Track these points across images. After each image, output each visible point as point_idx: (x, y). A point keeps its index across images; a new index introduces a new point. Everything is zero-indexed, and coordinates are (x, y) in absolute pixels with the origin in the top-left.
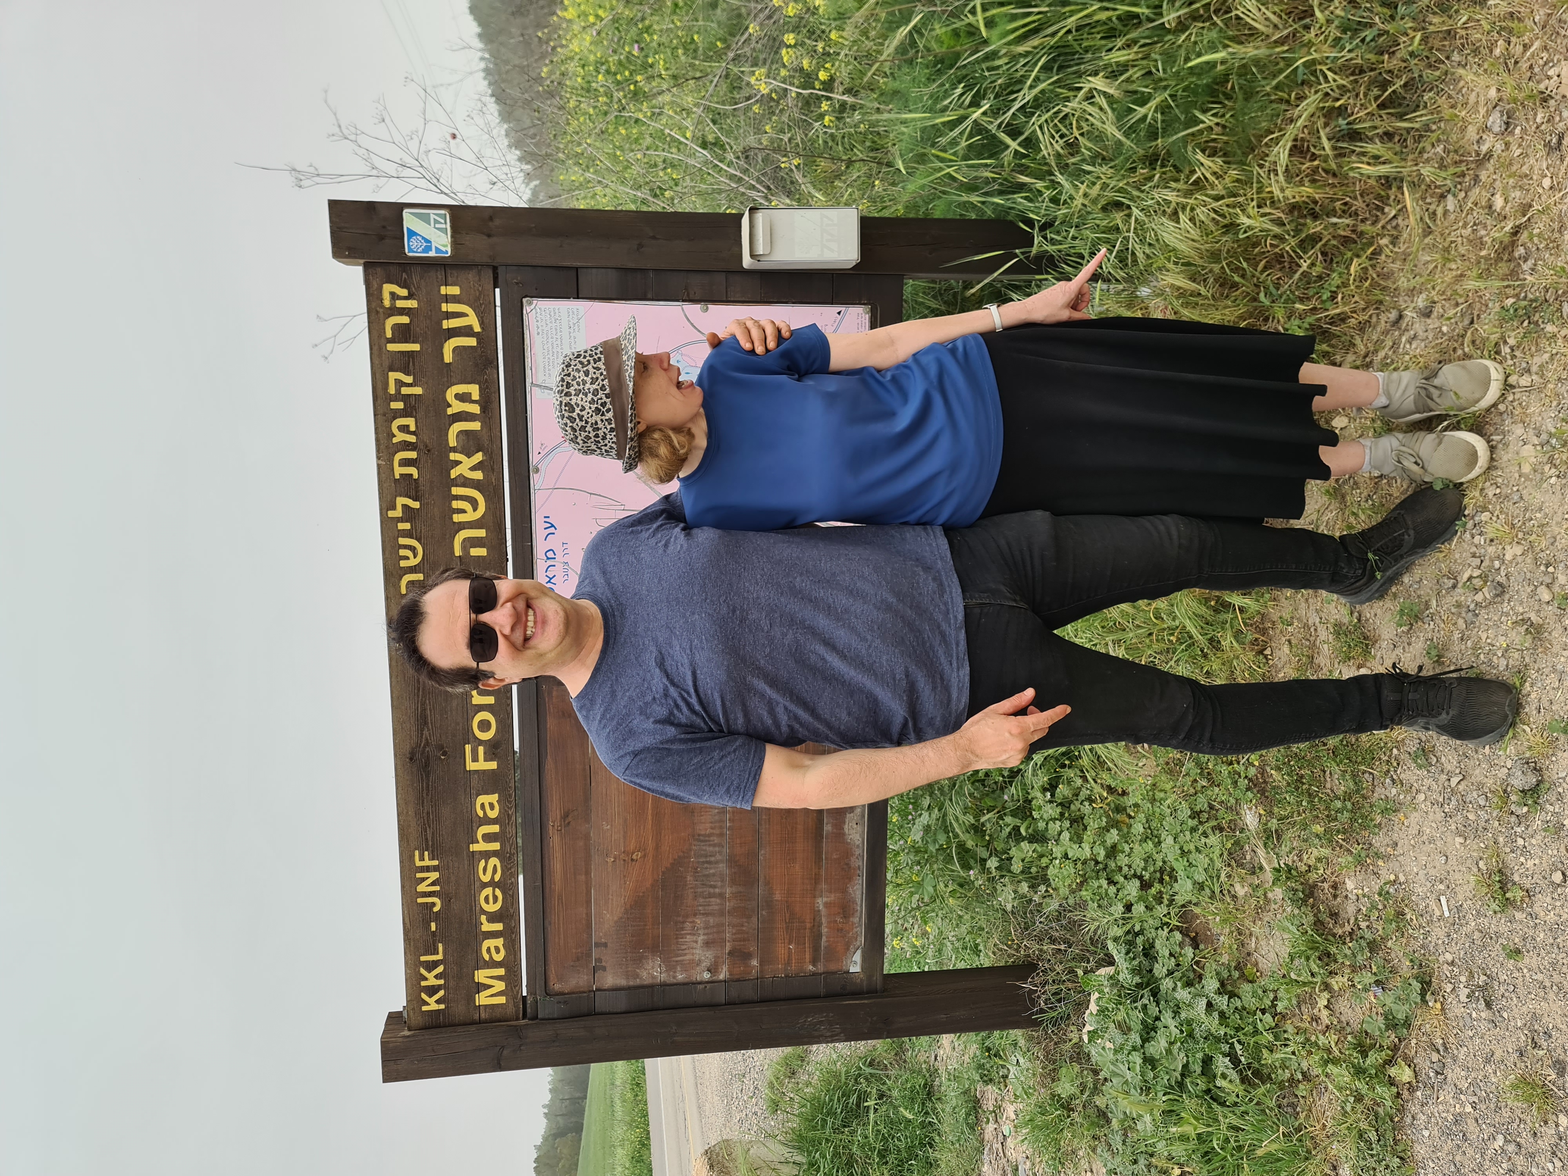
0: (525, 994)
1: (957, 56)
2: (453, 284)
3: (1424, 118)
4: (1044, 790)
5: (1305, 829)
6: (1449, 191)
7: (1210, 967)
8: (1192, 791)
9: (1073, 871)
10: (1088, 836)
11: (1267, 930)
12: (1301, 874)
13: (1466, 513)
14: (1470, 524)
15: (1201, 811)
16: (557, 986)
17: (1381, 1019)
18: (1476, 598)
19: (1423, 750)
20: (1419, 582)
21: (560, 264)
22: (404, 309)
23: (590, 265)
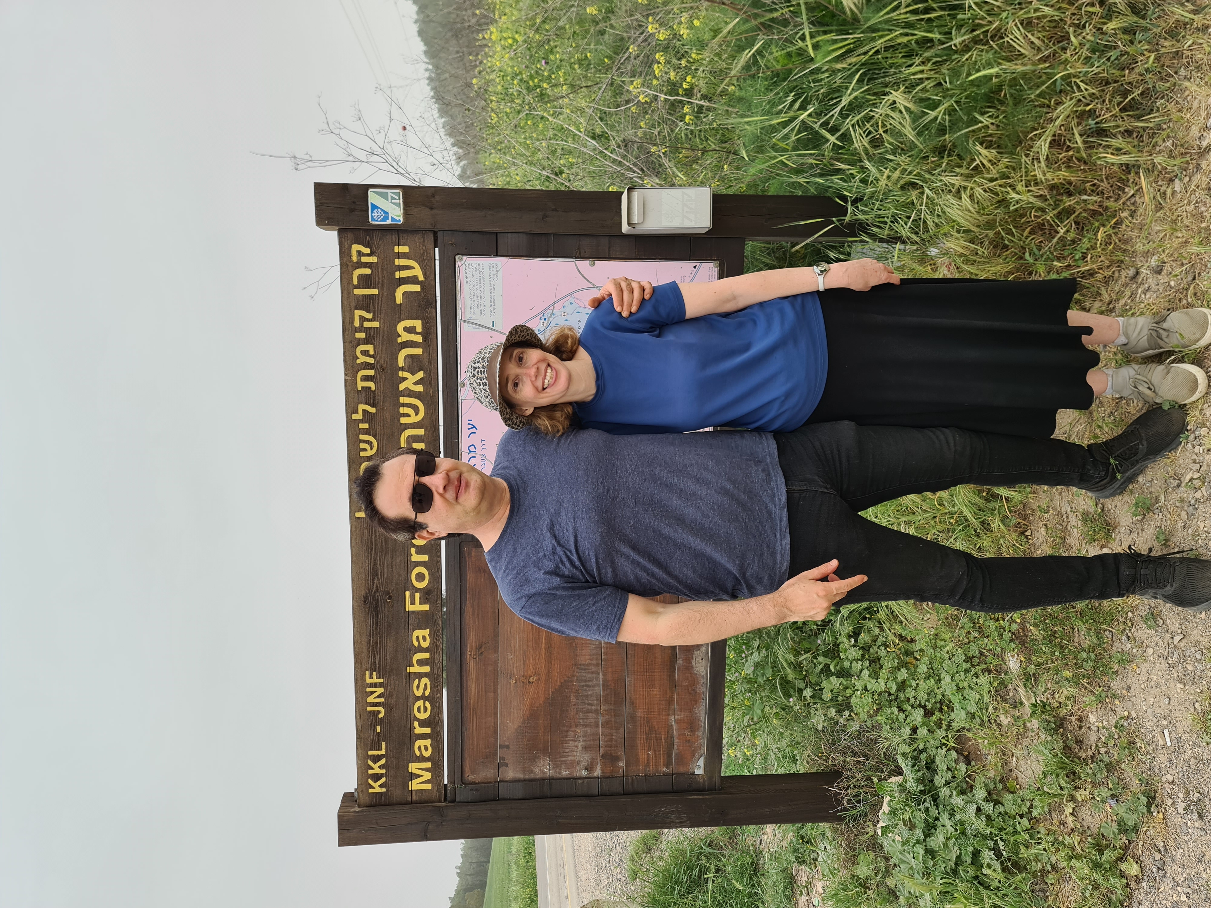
0: (446, 782)
1: (790, 71)
2: (404, 244)
3: (1157, 120)
4: (849, 637)
5: (1057, 674)
6: (1176, 176)
7: (980, 780)
8: (966, 640)
9: (871, 700)
10: (884, 673)
11: (1026, 752)
12: (1053, 709)
13: (1189, 428)
14: (1192, 437)
15: (973, 657)
16: (471, 778)
17: (1114, 825)
18: (1196, 495)
19: (1153, 614)
20: (1151, 482)
21: (484, 230)
22: (367, 263)
23: (506, 230)
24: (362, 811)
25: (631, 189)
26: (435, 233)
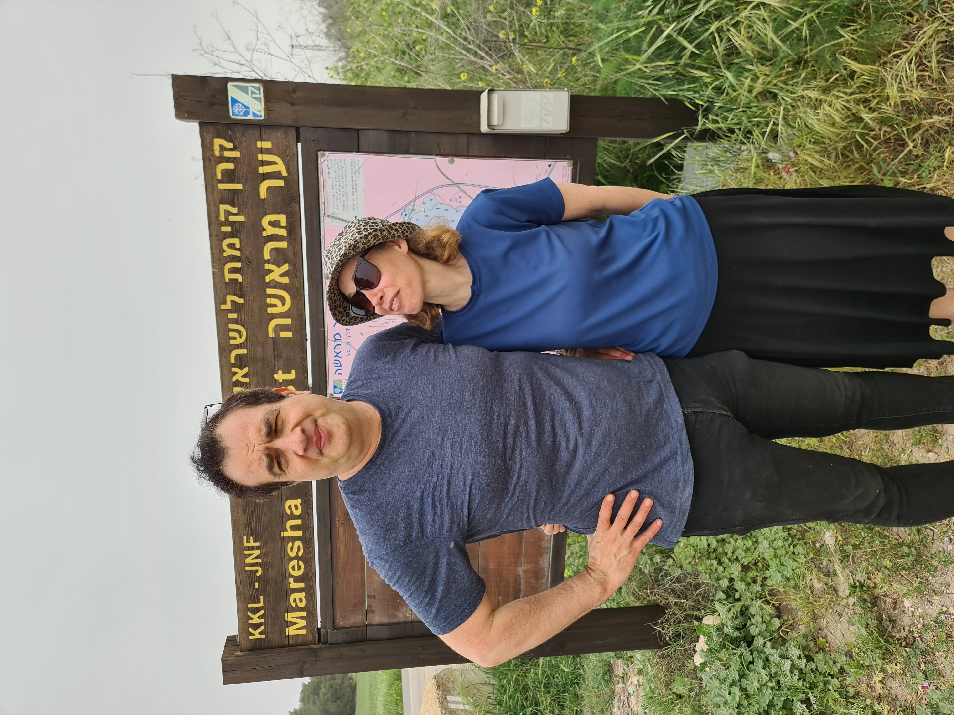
0: (319, 626)
2: (267, 140)
9: (693, 552)
12: (869, 589)
16: (342, 623)
21: (346, 127)
22: (230, 158)
23: (367, 128)
24: (244, 655)
25: (491, 91)
26: (297, 129)
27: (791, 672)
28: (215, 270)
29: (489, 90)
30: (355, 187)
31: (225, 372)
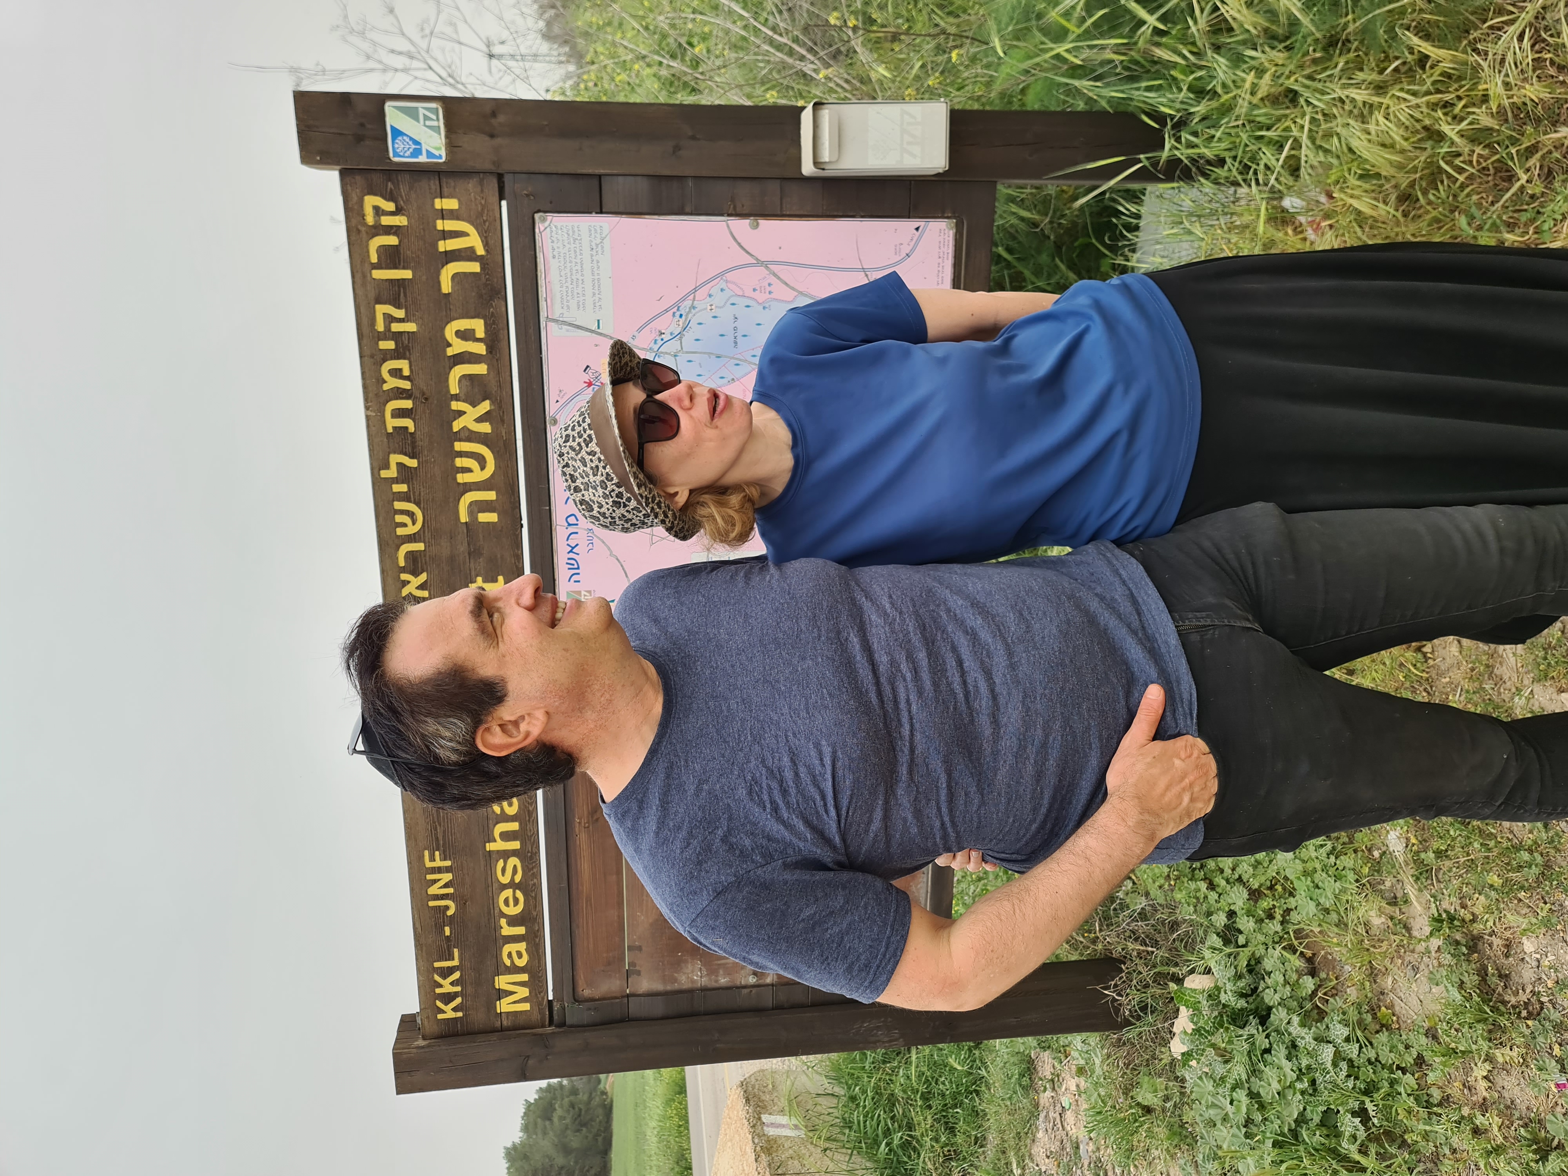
0: (551, 997)
2: (451, 196)
12: (1464, 923)
16: (587, 992)
21: (579, 171)
22: (391, 227)
23: (615, 172)
24: (428, 1046)
25: (818, 105)
26: (500, 177)
27: (1335, 1064)
28: (369, 413)
29: (815, 104)
30: (596, 272)
31: (390, 581)
